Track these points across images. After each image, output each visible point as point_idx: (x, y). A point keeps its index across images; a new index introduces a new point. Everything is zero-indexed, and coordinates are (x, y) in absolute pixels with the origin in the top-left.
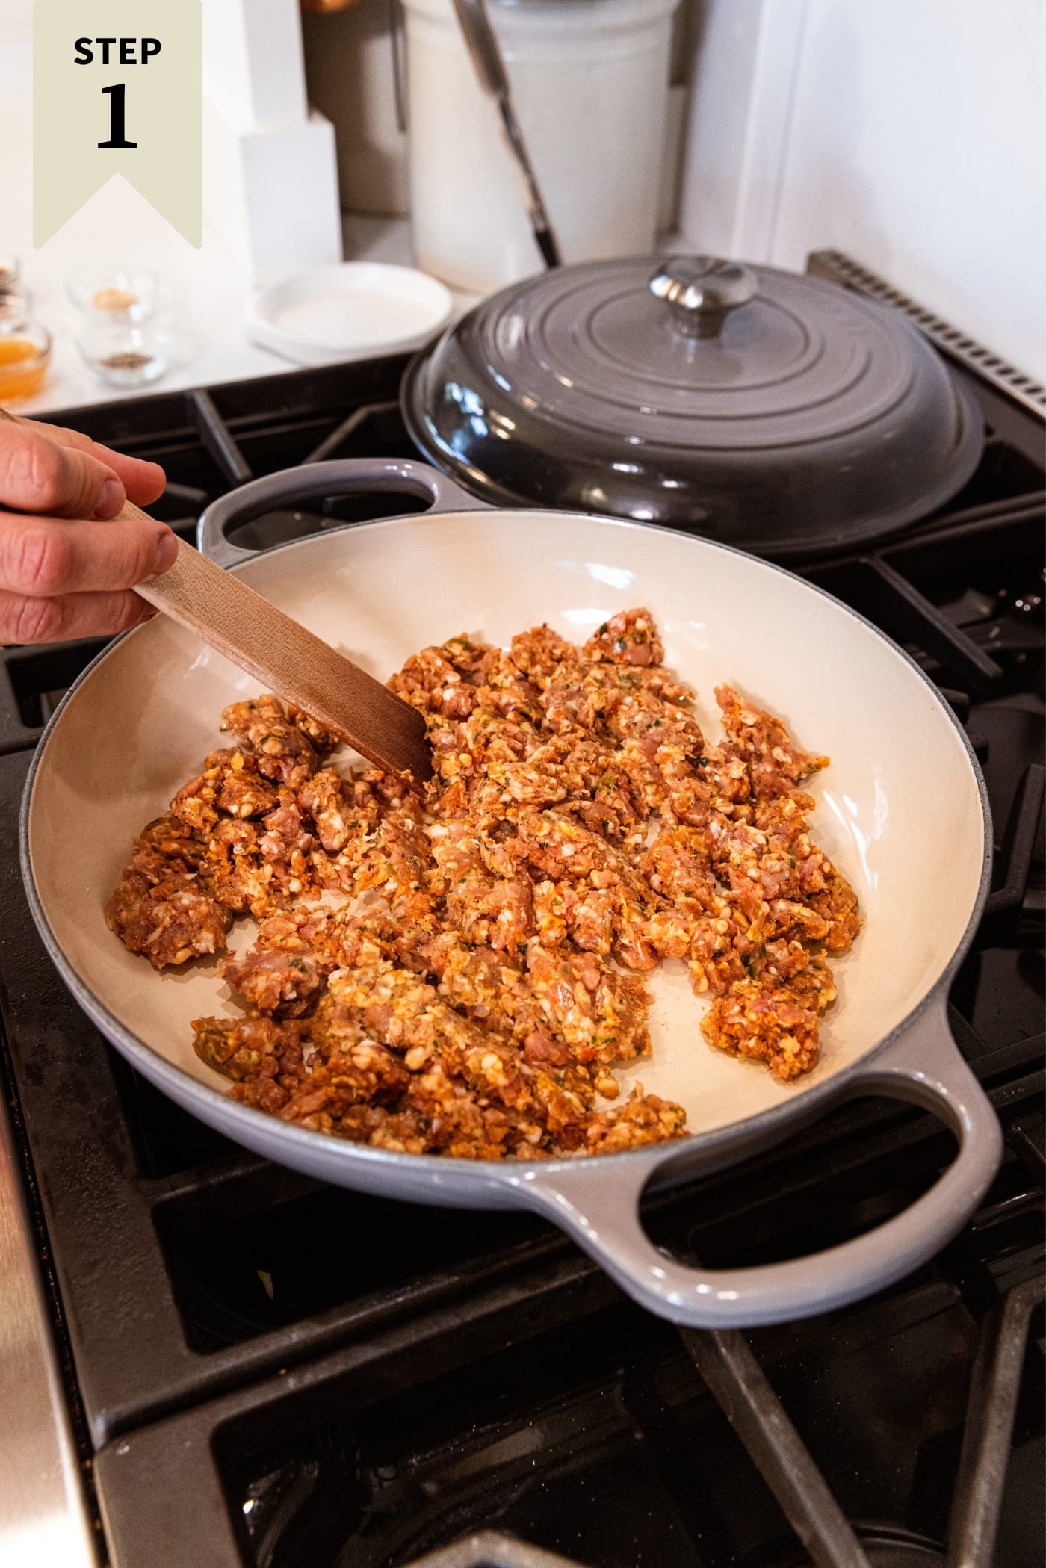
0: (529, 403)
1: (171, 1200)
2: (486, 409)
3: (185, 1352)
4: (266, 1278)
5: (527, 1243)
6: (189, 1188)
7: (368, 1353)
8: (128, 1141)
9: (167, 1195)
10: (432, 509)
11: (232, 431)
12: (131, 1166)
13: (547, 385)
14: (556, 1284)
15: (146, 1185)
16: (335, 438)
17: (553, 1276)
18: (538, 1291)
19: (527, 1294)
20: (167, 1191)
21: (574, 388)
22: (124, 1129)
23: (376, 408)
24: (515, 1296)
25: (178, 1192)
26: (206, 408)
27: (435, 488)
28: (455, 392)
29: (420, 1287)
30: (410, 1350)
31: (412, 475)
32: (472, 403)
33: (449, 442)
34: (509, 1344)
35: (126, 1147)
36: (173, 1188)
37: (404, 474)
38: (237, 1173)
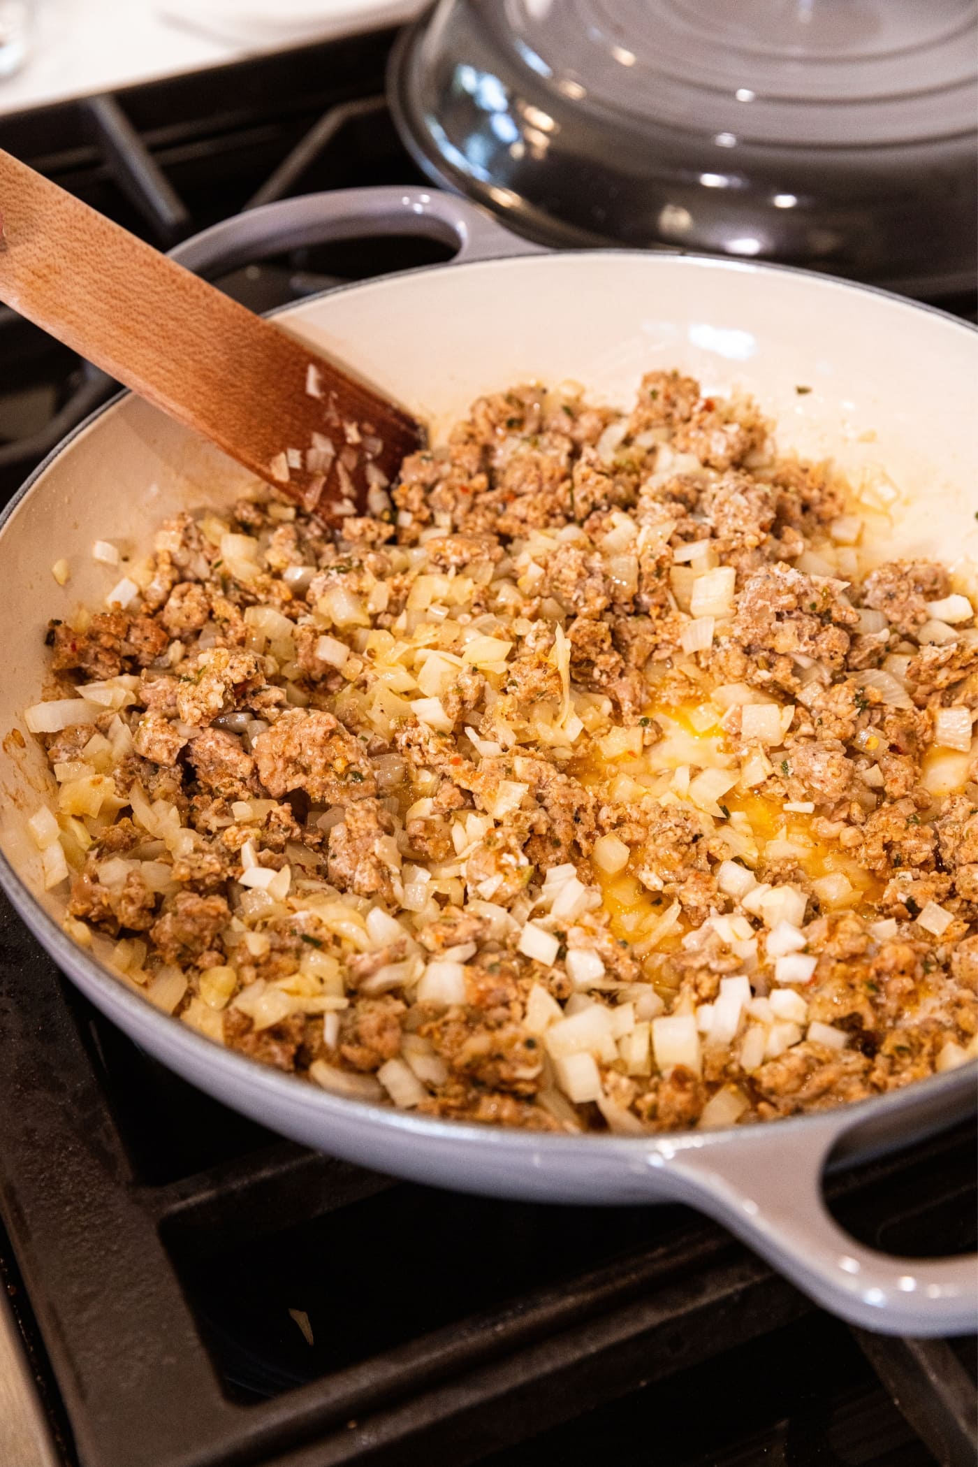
0: (574, 91)
1: (182, 1213)
2: (512, 99)
3: (221, 1404)
4: (302, 1319)
5: (661, 1251)
6: (204, 1196)
7: (465, 1398)
8: (117, 1140)
9: (177, 1206)
10: (461, 256)
11: (153, 150)
12: (124, 1170)
13: (597, 60)
14: (704, 1300)
15: (146, 1194)
16: (300, 157)
17: (699, 1291)
18: (682, 1311)
19: (667, 1315)
20: (175, 1200)
21: (638, 66)
22: (109, 1122)
23: (356, 108)
24: (651, 1318)
25: (192, 1201)
26: (113, 121)
27: (462, 227)
28: (468, 79)
29: (523, 1312)
30: (518, 1393)
31: (429, 210)
32: (491, 93)
33: (463, 151)
34: (643, 1384)
35: (115, 1146)
36: (184, 1197)
37: (418, 208)
38: (266, 1173)
